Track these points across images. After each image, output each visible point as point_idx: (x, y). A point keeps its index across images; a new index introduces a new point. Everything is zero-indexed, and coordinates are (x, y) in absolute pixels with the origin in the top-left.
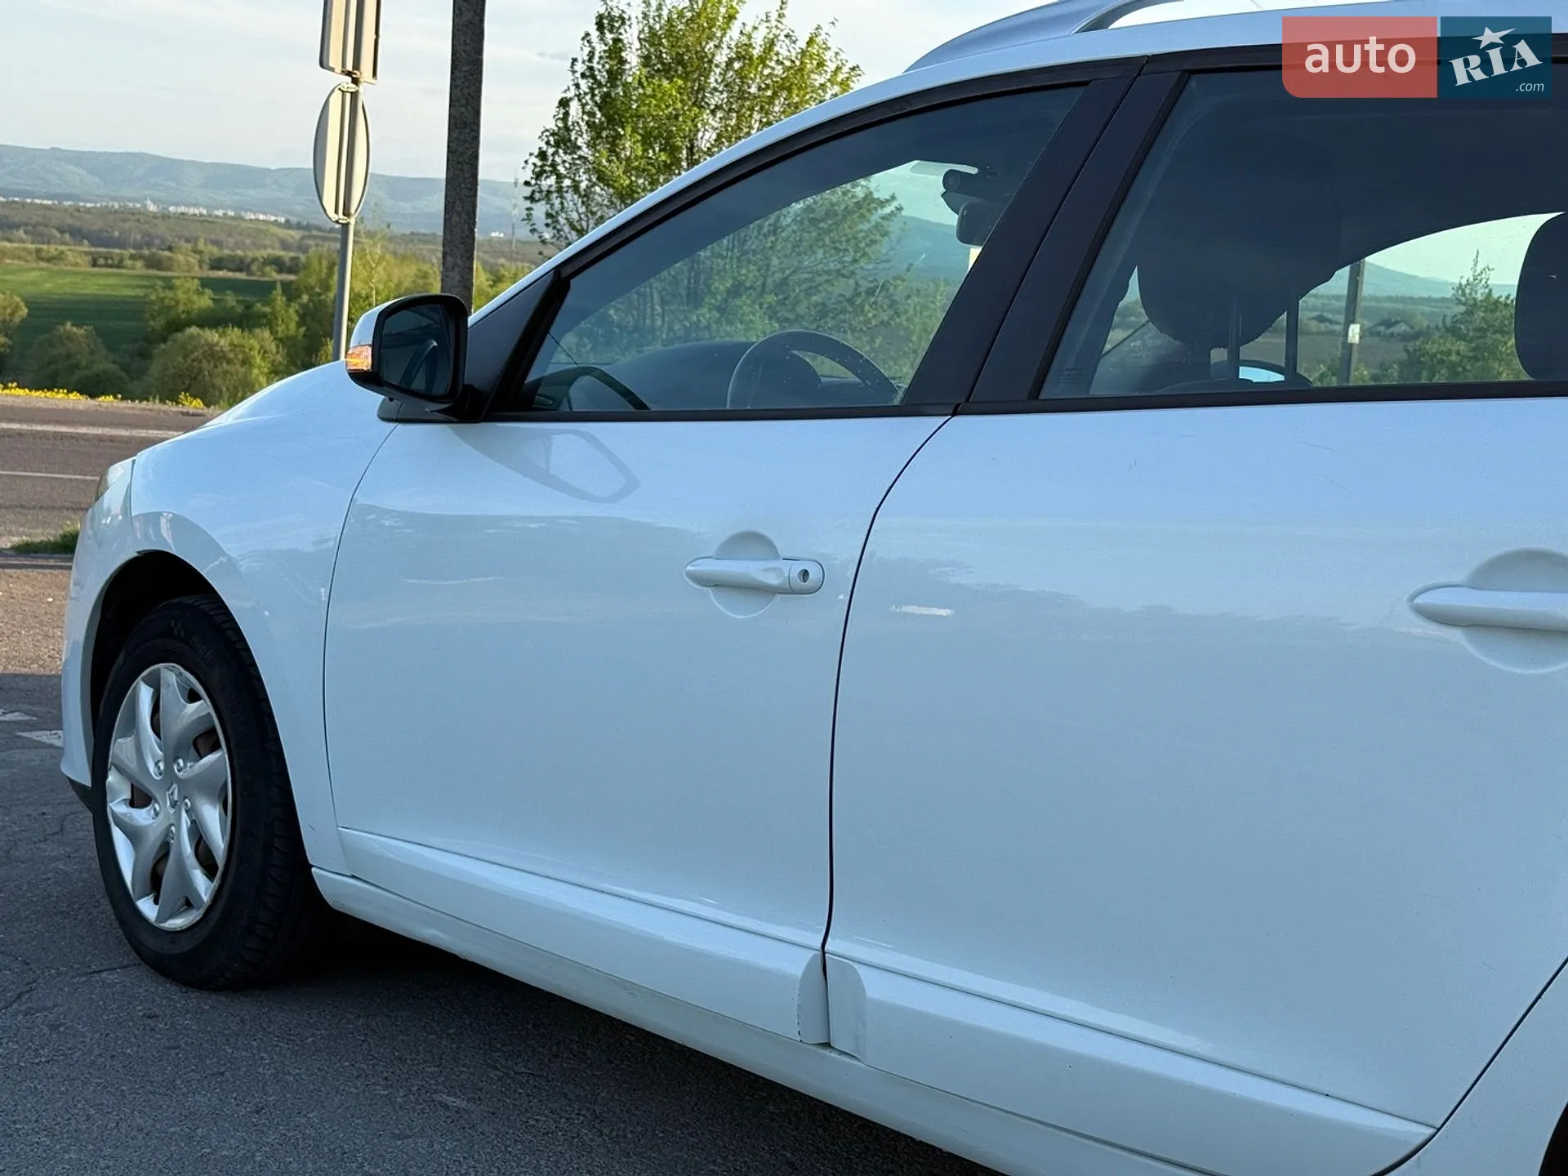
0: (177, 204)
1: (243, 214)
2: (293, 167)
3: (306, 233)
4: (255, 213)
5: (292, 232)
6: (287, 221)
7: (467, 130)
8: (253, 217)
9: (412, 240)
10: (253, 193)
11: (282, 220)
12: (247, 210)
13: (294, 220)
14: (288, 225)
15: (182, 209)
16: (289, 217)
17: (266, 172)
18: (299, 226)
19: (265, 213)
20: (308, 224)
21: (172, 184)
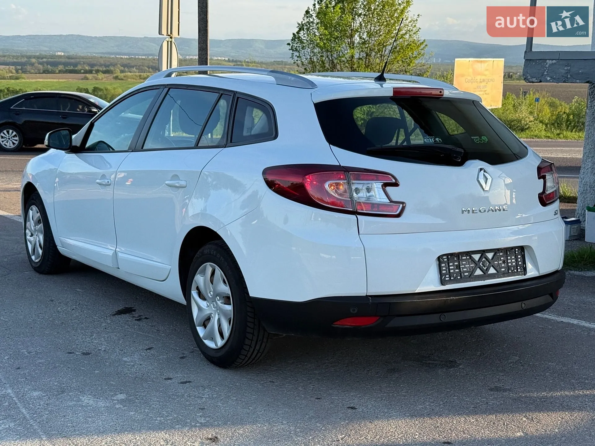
0: (189, 55)
1: (213, 57)
2: (230, 39)
3: (236, 63)
4: (217, 57)
5: (230, 63)
6: (229, 59)
7: (204, 51)
8: (216, 59)
9: (274, 64)
10: (216, 49)
11: (227, 59)
12: (214, 56)
13: (231, 59)
14: (229, 61)
15: (191, 57)
16: (229, 58)
17: (221, 41)
18: (233, 61)
19: (220, 57)
20: (236, 60)
21: (187, 48)
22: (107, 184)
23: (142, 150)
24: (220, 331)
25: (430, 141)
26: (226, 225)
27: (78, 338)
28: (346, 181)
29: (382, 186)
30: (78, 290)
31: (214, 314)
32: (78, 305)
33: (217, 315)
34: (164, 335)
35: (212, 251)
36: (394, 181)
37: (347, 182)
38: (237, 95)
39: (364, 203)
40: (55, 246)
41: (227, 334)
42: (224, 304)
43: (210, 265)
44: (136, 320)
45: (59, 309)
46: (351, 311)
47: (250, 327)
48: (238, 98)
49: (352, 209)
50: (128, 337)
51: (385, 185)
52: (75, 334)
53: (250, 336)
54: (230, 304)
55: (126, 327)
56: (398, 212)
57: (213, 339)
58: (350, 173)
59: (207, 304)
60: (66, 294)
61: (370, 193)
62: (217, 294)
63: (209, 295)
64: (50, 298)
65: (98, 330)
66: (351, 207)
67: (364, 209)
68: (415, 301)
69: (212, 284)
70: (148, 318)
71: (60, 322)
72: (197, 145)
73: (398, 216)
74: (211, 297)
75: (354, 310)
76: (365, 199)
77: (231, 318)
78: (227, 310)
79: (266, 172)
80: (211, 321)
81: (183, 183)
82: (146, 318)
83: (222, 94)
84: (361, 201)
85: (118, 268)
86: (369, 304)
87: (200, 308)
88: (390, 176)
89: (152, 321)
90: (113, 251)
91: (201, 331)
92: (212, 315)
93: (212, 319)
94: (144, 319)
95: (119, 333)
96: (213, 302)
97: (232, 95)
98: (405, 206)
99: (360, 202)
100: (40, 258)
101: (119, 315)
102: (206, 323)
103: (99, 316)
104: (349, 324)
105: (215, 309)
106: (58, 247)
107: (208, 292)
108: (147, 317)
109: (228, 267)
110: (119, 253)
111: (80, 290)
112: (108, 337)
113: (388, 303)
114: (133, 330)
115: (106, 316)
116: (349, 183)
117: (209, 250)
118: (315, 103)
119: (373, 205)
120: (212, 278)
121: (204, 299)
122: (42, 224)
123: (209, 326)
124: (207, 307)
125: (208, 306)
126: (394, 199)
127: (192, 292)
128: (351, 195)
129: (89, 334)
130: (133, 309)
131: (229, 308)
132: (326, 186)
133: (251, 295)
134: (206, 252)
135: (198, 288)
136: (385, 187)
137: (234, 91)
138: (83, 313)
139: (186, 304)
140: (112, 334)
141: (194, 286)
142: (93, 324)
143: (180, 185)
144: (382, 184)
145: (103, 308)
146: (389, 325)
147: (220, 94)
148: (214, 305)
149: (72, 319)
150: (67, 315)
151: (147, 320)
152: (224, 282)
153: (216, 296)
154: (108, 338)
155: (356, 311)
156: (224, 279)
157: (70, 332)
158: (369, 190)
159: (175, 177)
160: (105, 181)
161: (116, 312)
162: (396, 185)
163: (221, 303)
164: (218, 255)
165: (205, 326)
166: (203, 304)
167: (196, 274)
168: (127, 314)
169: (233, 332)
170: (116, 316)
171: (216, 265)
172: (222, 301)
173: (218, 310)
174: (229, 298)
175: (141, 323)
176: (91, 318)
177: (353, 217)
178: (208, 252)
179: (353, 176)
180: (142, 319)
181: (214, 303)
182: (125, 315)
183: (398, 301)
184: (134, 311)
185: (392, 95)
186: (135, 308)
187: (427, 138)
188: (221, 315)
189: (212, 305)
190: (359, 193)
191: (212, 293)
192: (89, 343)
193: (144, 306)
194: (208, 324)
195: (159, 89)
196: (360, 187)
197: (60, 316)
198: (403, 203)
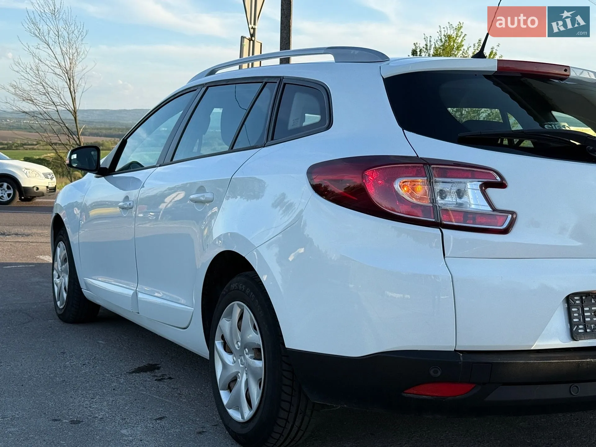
22: (130, 207)
23: (171, 162)
24: (248, 397)
25: (552, 128)
26: (257, 246)
27: (75, 400)
28: (426, 178)
29: (481, 186)
30: (100, 342)
31: (240, 372)
32: (93, 359)
33: (245, 375)
34: (185, 400)
35: (241, 285)
36: (498, 178)
37: (427, 180)
38: (284, 81)
39: (453, 211)
40: (80, 289)
41: (256, 401)
42: (254, 359)
43: (238, 304)
44: (156, 380)
45: (68, 363)
46: (431, 372)
47: (286, 393)
48: (285, 84)
49: (434, 219)
50: (139, 401)
51: (486, 185)
52: (72, 396)
53: (285, 405)
54: (261, 360)
55: (141, 388)
56: (505, 226)
57: (238, 408)
58: (432, 166)
59: (234, 360)
60: (84, 345)
61: (462, 199)
62: (245, 345)
63: (236, 346)
64: (62, 350)
65: (105, 391)
66: (432, 216)
67: (453, 220)
68: (532, 361)
69: (240, 331)
70: (172, 379)
71: (61, 379)
72: (232, 148)
73: (505, 231)
74: (238, 349)
75: (435, 372)
76: (455, 205)
77: (261, 379)
78: (256, 367)
79: (313, 171)
80: (237, 382)
81: (208, 196)
82: (170, 378)
83: (266, 83)
84: (448, 208)
85: (139, 313)
86: (460, 363)
87: (225, 365)
88: (491, 172)
89: (177, 382)
90: (133, 291)
91: (225, 396)
92: (239, 374)
93: (238, 379)
94: (167, 379)
95: (129, 395)
96: (240, 356)
97: (278, 82)
98: (516, 217)
99: (447, 210)
100: (65, 304)
101: (138, 373)
102: (231, 385)
103: (113, 373)
104: (428, 394)
105: (242, 366)
106: (82, 290)
107: (235, 342)
108: (172, 377)
109: (259, 306)
110: (139, 293)
111: (103, 342)
112: (113, 401)
113: (490, 363)
114: (148, 393)
115: (121, 374)
116: (430, 182)
117: (236, 284)
118: (384, 78)
119: (467, 214)
120: (240, 322)
121: (230, 352)
122: (68, 263)
123: (234, 391)
124: (233, 364)
125: (235, 362)
126: (499, 206)
127: (216, 342)
128: (433, 199)
129: (92, 395)
130: (158, 366)
131: (260, 364)
132: (397, 185)
133: (287, 346)
134: (233, 286)
135: (223, 337)
136: (486, 188)
137: (281, 77)
138: (95, 369)
139: (208, 359)
140: (120, 397)
141: (218, 335)
142: (101, 384)
143: (206, 198)
144: (481, 183)
145: (121, 364)
146: (490, 398)
147: (264, 83)
148: (241, 360)
149: (77, 376)
150: (74, 371)
151: (170, 381)
152: (255, 328)
153: (245, 348)
154: (112, 403)
155: (439, 373)
156: (254, 324)
157: (68, 393)
158: (461, 194)
159: (201, 189)
160: (126, 203)
161: (135, 369)
162: (502, 185)
163: (251, 357)
164: (248, 291)
165: (230, 389)
166: (229, 359)
167: (221, 318)
168: (148, 373)
169: (263, 399)
170: (134, 374)
171: (245, 304)
172: (252, 355)
173: (246, 367)
174: (259, 350)
175: (161, 385)
176: (102, 376)
177: (437, 231)
178: (235, 287)
179: (436, 171)
180: (164, 379)
181: (242, 358)
182: (145, 373)
183: (505, 362)
184: (158, 368)
185: (497, 70)
186: (160, 366)
187: (549, 124)
188: (249, 374)
189: (239, 360)
190: (445, 197)
191: (239, 344)
192: (86, 408)
193: (172, 363)
194: (234, 387)
195: (195, 90)
196: (446, 187)
197: (65, 372)
198: (512, 213)
